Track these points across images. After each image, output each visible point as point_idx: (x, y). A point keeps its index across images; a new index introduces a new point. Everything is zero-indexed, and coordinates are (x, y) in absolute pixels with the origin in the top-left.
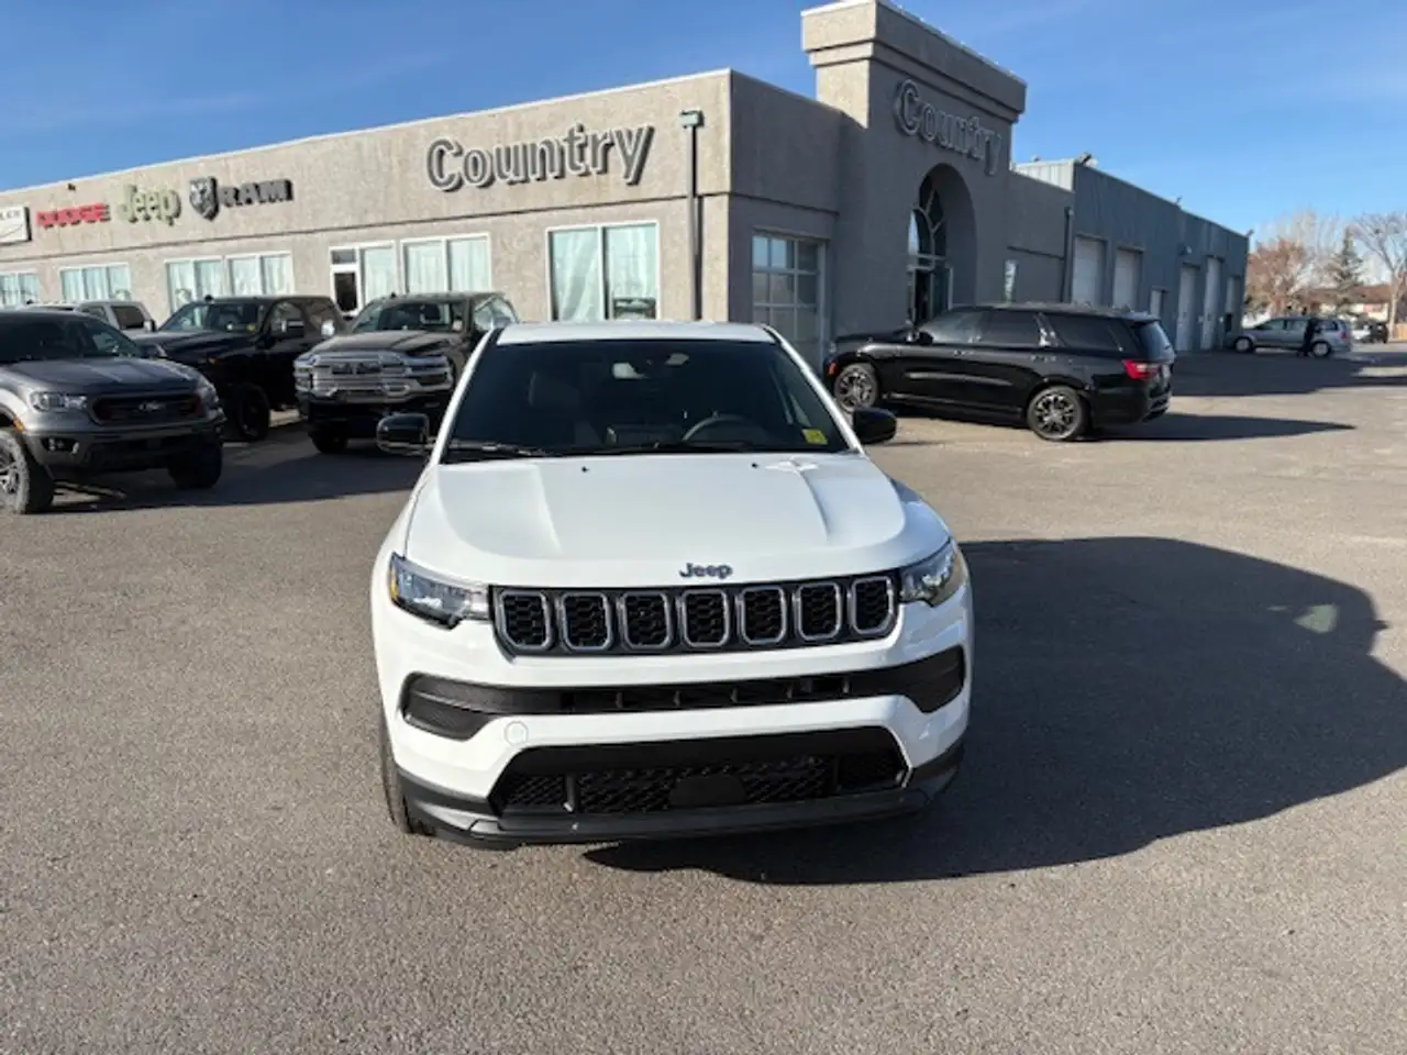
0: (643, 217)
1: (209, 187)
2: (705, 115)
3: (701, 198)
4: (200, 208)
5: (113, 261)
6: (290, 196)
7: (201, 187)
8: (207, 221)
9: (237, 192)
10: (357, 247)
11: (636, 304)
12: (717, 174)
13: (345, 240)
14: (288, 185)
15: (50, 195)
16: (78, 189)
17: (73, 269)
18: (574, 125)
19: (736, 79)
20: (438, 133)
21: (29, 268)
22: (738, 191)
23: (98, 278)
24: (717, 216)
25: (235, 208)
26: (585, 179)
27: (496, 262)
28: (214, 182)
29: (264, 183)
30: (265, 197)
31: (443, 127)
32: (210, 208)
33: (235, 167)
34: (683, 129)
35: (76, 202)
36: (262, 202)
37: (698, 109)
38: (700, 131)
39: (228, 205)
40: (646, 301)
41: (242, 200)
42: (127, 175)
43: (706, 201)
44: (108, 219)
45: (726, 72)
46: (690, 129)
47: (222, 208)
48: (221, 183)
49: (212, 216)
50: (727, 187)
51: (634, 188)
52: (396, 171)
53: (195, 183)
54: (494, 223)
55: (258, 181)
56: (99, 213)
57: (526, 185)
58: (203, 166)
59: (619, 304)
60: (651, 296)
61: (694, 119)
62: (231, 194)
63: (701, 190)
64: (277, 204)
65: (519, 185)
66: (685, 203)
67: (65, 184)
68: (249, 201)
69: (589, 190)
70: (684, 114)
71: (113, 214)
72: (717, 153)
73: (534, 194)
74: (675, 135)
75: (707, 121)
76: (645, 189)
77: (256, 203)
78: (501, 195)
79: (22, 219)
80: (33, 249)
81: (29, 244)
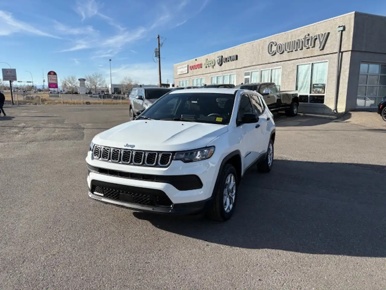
0: (324, 59)
1: (221, 58)
2: (346, 27)
3: (342, 52)
4: (219, 63)
5: (201, 77)
6: (237, 59)
7: (219, 58)
8: (220, 66)
9: (226, 59)
10: (250, 71)
11: (320, 85)
12: (348, 45)
13: (248, 70)
14: (237, 56)
15: (192, 62)
16: (197, 60)
17: (195, 78)
18: (306, 34)
19: (356, 14)
20: (271, 40)
21: (187, 79)
22: (355, 50)
23: (199, 81)
24: (347, 58)
25: (226, 63)
26: (309, 49)
27: (283, 74)
28: (222, 57)
29: (232, 56)
30: (232, 60)
31: (273, 38)
32: (220, 63)
33: (227, 53)
34: (338, 32)
35: (197, 63)
36: (231, 61)
37: (344, 25)
38: (344, 32)
39: (224, 62)
40: (323, 84)
41: (227, 60)
42: (206, 57)
43: (344, 54)
44: (202, 67)
45: (354, 12)
46: (340, 32)
47: (223, 63)
48: (224, 57)
49: (221, 65)
50: (351, 49)
51: (322, 51)
52: (261, 51)
53: (218, 57)
54: (283, 64)
55: (230, 56)
56: (200, 66)
57: (292, 52)
58: (220, 53)
59: (315, 86)
60: (324, 83)
61: (342, 28)
62: (225, 59)
63: (342, 51)
64: (235, 61)
65: (290, 52)
66: (337, 55)
67: (195, 59)
68: (228, 61)
69: (309, 53)
70: (339, 27)
71: (203, 66)
72: (348, 39)
73: (294, 55)
74: (336, 34)
75: (346, 29)
76: (325, 51)
77: (230, 61)
78: (286, 56)
79: (187, 68)
80: (188, 75)
81: (188, 74)
